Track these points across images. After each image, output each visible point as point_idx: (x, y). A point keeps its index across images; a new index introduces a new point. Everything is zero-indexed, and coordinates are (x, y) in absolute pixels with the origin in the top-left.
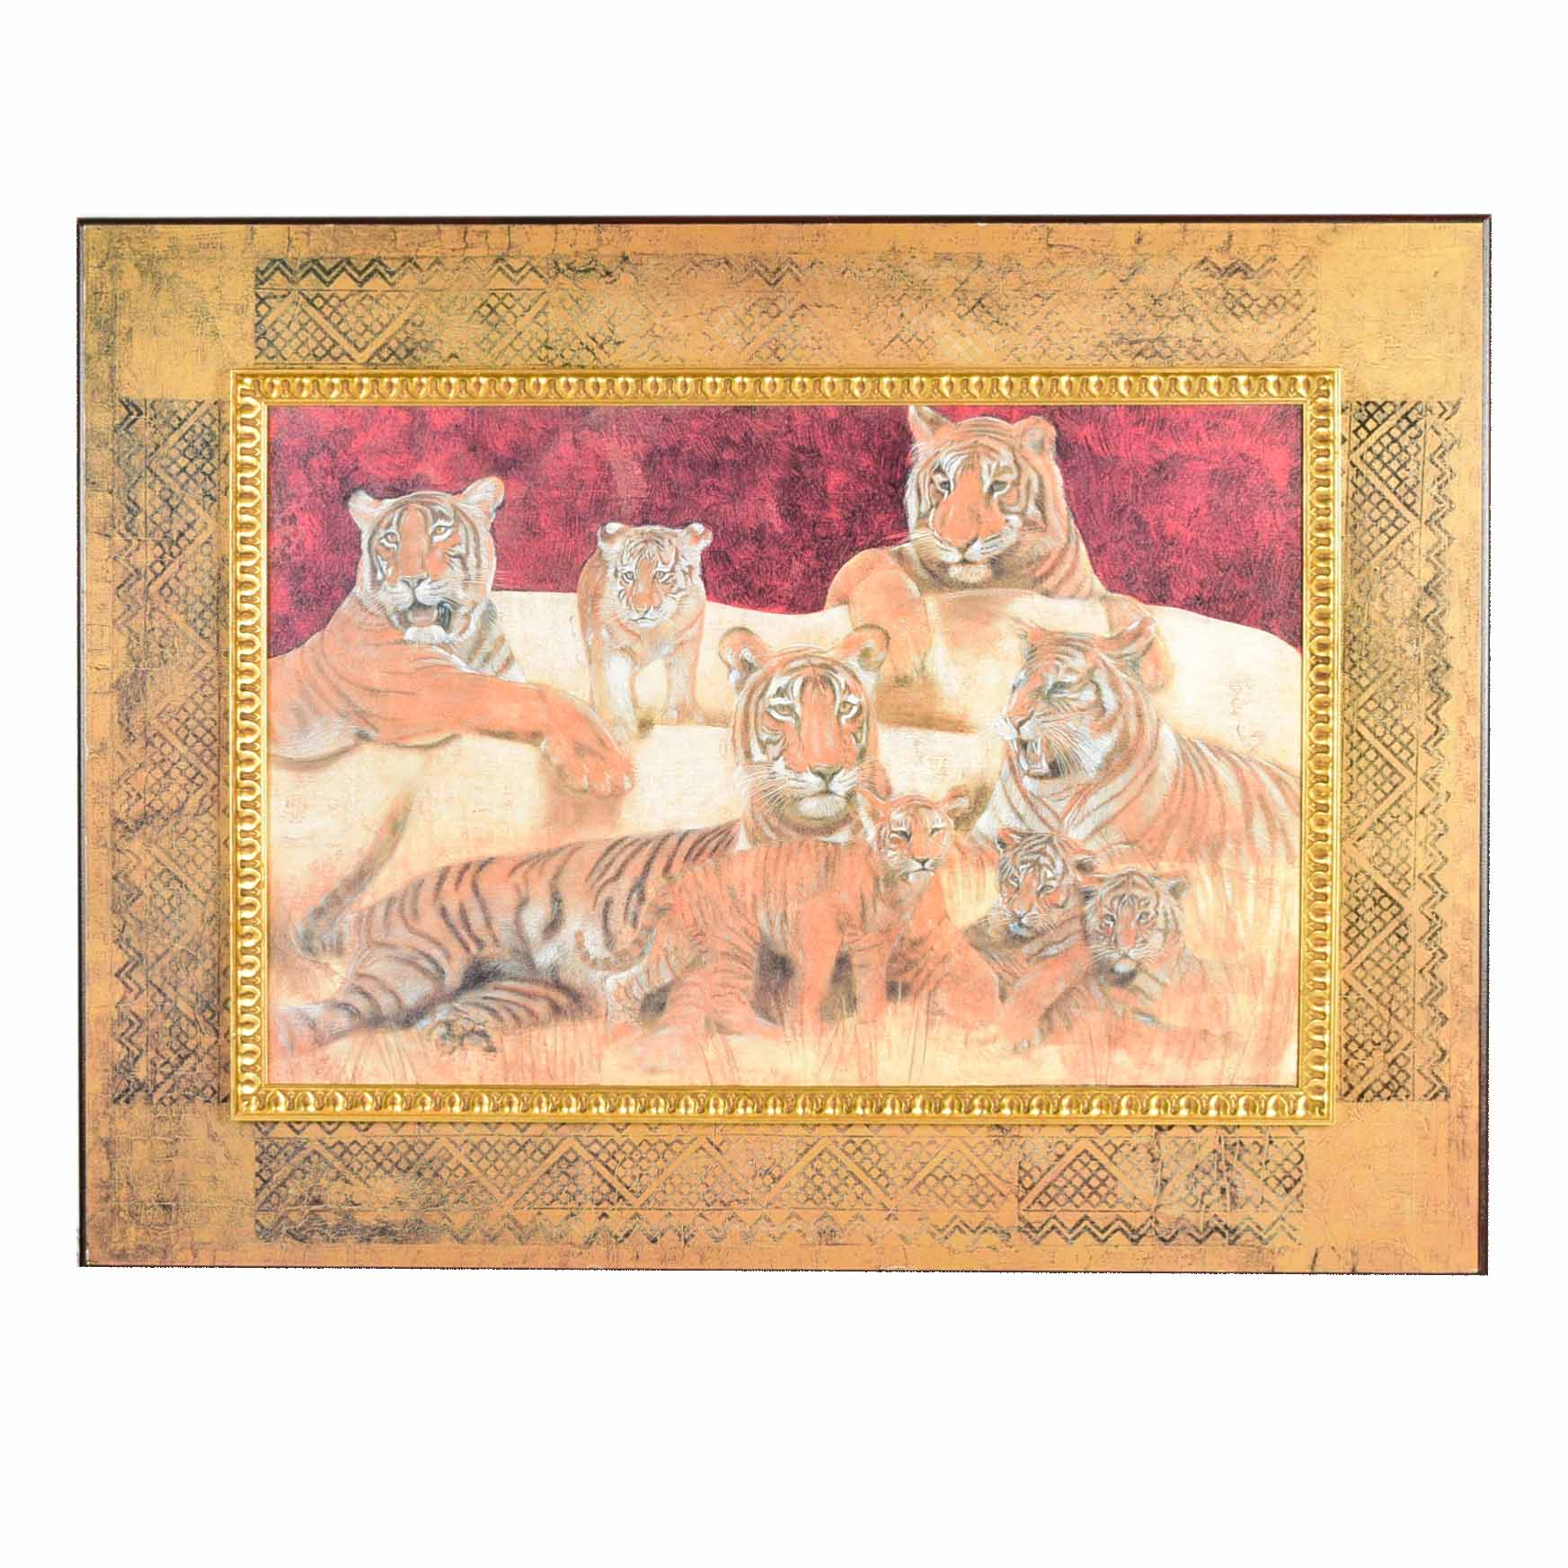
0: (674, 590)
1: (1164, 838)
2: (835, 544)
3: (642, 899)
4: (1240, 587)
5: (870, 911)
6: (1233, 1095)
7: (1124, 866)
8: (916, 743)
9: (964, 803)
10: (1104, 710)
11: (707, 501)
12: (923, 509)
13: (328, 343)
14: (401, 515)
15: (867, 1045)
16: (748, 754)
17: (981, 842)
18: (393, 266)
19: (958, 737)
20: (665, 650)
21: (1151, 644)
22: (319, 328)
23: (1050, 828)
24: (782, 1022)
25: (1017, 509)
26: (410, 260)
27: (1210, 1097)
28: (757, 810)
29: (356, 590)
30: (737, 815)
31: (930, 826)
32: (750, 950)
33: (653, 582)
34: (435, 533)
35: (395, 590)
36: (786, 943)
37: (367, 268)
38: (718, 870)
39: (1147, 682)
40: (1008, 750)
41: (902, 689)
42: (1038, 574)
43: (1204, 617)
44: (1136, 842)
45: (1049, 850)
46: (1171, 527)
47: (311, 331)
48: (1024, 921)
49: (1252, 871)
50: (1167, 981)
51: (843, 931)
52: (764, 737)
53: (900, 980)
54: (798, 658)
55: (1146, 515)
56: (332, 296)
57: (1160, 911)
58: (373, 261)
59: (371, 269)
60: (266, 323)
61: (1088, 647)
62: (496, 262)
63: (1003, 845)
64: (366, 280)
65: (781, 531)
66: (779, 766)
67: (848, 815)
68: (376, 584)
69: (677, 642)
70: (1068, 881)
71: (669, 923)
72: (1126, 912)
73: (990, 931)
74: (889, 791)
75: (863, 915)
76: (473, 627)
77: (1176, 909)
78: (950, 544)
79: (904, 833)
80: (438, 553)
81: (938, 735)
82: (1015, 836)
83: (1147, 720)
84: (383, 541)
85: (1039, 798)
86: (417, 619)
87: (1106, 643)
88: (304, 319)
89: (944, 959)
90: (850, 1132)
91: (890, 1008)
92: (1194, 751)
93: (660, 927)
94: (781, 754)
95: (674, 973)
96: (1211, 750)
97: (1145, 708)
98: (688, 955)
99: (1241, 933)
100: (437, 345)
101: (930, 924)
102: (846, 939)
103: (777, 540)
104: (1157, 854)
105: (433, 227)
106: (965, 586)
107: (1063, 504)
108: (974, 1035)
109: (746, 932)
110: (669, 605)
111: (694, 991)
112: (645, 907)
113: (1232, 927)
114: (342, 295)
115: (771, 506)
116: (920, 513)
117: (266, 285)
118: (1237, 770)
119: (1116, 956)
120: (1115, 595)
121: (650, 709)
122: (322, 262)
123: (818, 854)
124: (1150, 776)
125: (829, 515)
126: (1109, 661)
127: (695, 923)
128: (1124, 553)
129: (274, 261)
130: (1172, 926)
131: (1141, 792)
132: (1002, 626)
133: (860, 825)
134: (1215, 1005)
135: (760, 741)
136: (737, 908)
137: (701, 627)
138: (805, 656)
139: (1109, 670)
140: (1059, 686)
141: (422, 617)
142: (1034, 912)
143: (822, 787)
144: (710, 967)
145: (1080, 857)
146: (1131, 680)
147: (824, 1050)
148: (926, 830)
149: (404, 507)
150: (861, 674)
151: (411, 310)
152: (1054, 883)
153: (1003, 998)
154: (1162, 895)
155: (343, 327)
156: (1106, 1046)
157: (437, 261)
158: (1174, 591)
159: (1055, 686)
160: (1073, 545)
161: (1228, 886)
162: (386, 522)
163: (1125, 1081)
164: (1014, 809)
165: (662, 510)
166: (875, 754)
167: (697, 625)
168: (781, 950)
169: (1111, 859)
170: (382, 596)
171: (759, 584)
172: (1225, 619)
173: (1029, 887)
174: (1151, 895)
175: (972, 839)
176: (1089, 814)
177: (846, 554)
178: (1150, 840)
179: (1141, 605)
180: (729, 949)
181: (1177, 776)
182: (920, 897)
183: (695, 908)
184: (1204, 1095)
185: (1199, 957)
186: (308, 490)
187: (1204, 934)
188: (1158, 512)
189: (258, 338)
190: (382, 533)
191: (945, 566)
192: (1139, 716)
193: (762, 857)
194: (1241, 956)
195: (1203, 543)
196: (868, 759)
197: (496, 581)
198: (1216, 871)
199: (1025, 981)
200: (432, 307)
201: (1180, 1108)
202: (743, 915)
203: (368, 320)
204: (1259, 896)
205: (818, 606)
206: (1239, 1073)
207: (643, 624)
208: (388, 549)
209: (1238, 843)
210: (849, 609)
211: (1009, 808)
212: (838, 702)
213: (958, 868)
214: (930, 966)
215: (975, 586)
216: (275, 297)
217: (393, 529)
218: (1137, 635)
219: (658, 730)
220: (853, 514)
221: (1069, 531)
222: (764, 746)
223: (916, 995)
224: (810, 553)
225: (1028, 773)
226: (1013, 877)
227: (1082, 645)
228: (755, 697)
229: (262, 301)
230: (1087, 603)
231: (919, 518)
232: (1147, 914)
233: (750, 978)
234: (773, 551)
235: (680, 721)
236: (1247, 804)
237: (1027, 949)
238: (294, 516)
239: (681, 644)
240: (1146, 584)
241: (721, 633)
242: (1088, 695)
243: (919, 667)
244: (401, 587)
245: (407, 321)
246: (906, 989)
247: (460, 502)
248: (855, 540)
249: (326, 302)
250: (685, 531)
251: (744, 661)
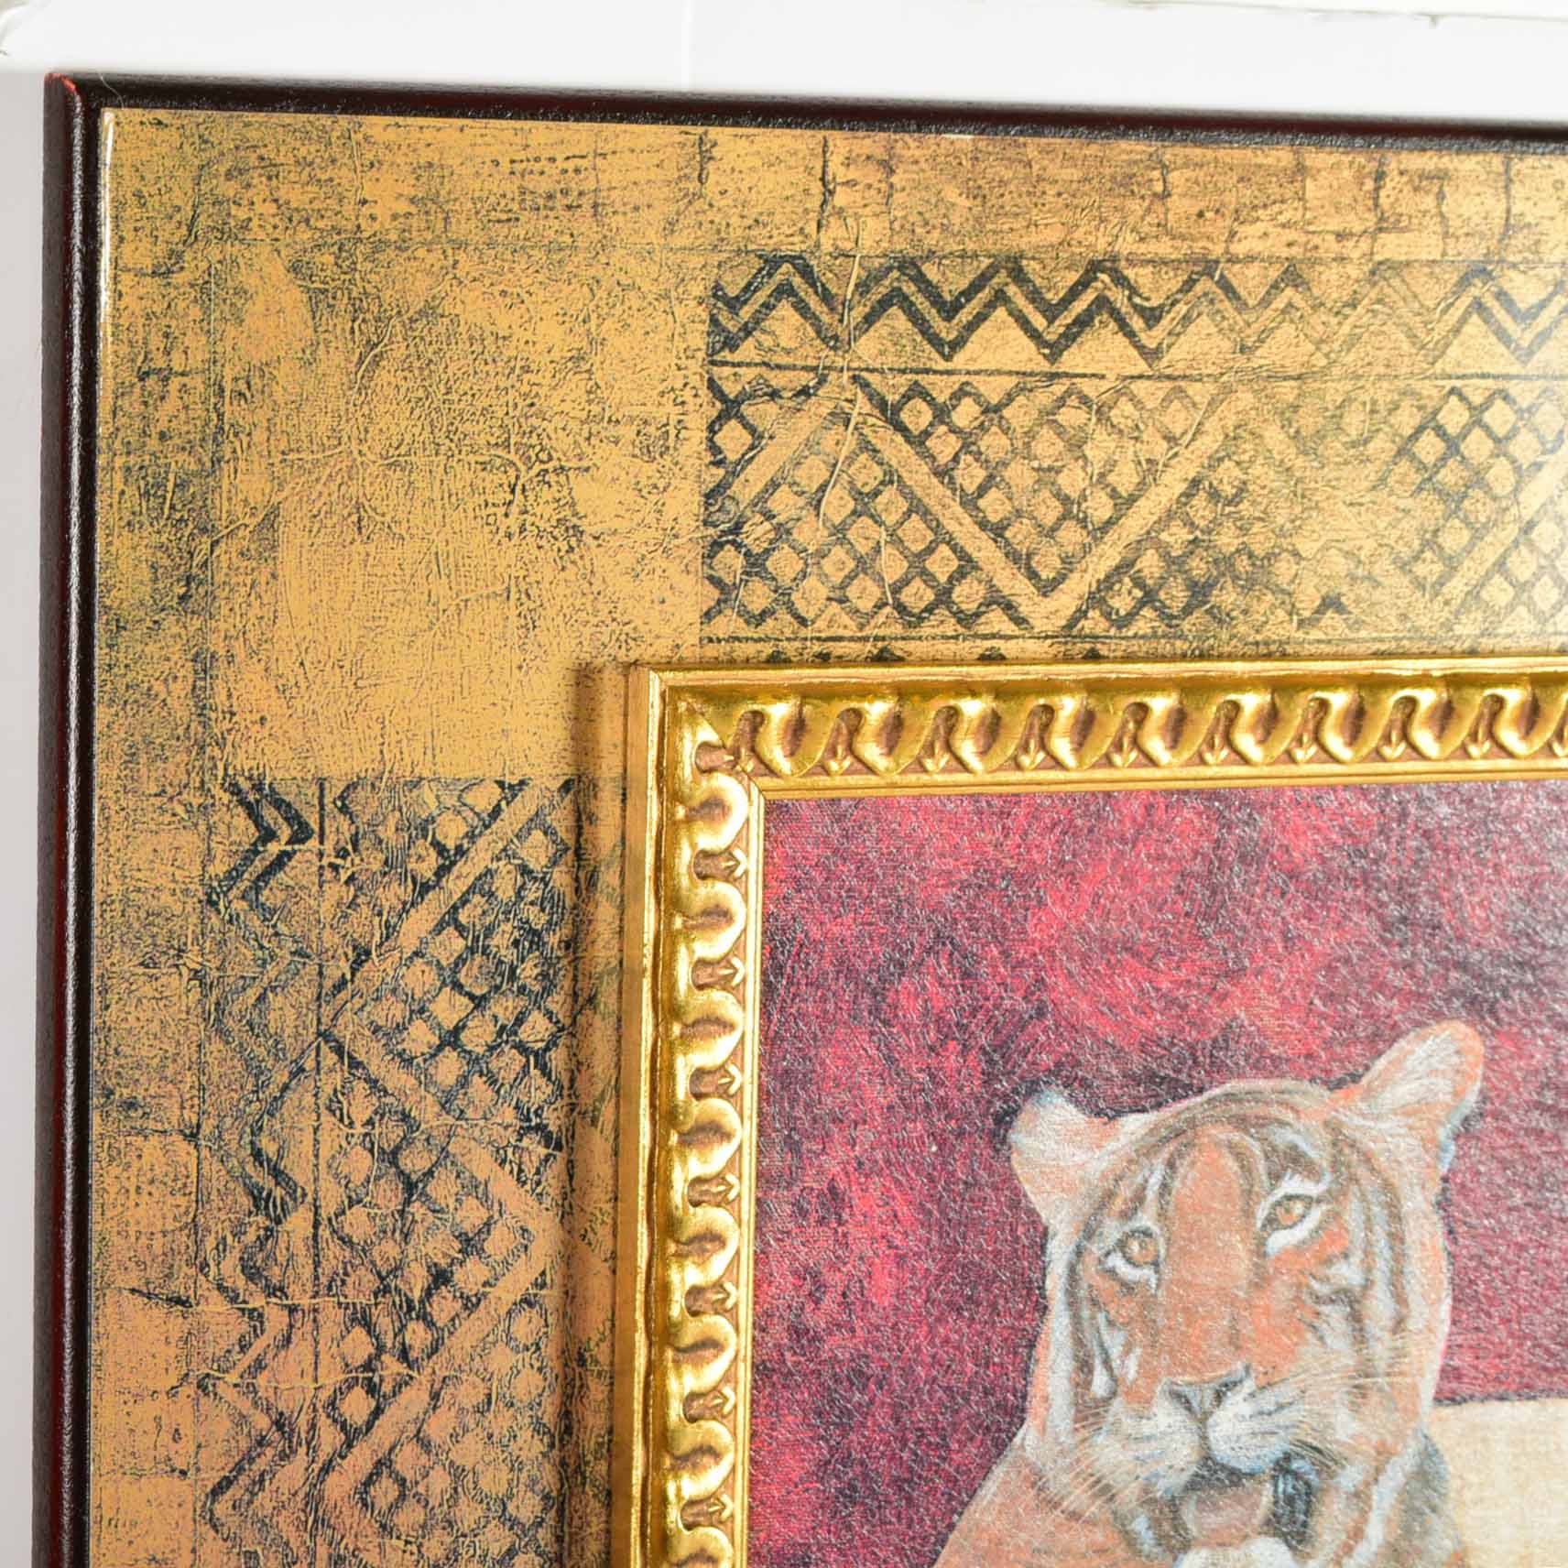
13: (942, 564)
14: (1171, 1165)
18: (1154, 286)
22: (916, 507)
26: (1209, 267)
29: (1028, 1436)
34: (1272, 1222)
35: (1146, 1428)
37: (1074, 293)
47: (891, 519)
56: (960, 394)
58: (1094, 268)
59: (1088, 297)
60: (746, 489)
62: (1464, 282)
64: (1069, 337)
68: (1089, 1413)
76: (1376, 1532)
80: (1281, 1292)
84: (1116, 1261)
86: (1213, 1520)
88: (868, 475)
100: (1284, 570)
105: (1279, 155)
114: (993, 390)
117: (747, 350)
122: (931, 272)
129: (772, 262)
141: (1227, 1514)
149: (1181, 1137)
151: (1209, 443)
155: (994, 505)
157: (1293, 276)
162: (1125, 1192)
170: (1108, 1453)
186: (879, 1095)
189: (717, 546)
190: (1112, 1230)
197: (1450, 1373)
200: (1274, 436)
203: (1072, 480)
208: (1128, 1288)
216: (774, 395)
217: (1146, 1220)
229: (730, 409)
238: (832, 1189)
244: (1166, 1417)
245: (1195, 483)
247: (1352, 1112)
249: (941, 414)
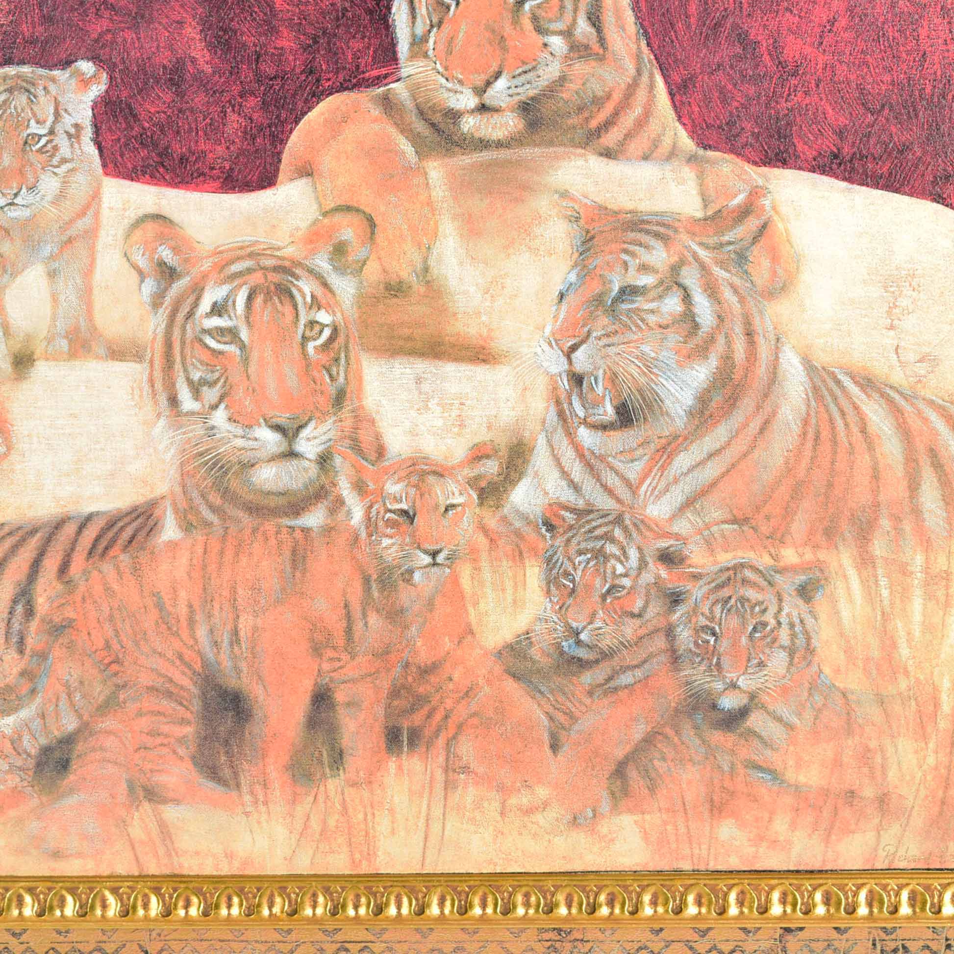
0: (55, 161)
1: (788, 513)
2: (290, 86)
3: (30, 612)
4: (899, 135)
5: (359, 626)
6: (893, 884)
7: (729, 556)
8: (419, 381)
9: (491, 468)
10: (696, 326)
11: (97, 27)
12: (420, 30)
15: (361, 816)
16: (173, 401)
17: (518, 524)
19: (480, 371)
20: (47, 250)
21: (764, 226)
23: (619, 501)
24: (238, 785)
25: (559, 26)
27: (859, 887)
28: (189, 482)
30: (162, 488)
31: (443, 502)
32: (186, 682)
33: (24, 151)
36: (238, 670)
38: (136, 570)
39: (759, 282)
40: (555, 389)
41: (395, 300)
42: (594, 124)
43: (844, 184)
44: (746, 520)
45: (618, 533)
46: (793, 48)
48: (583, 637)
49: (919, 559)
50: (795, 720)
51: (320, 655)
52: (196, 376)
53: (405, 724)
54: (239, 258)
55: (755, 31)
57: (784, 620)
61: (671, 233)
63: (550, 527)
65: (208, 69)
66: (220, 417)
67: (322, 487)
69: (64, 238)
70: (647, 577)
71: (70, 646)
72: (734, 622)
73: (535, 653)
74: (381, 452)
75: (349, 631)
77: (810, 621)
78: (460, 82)
79: (404, 513)
81: (450, 368)
82: (567, 514)
83: (761, 341)
85: (602, 458)
87: (696, 226)
89: (468, 693)
90: (339, 937)
91: (392, 765)
92: (832, 384)
93: (57, 652)
94: (221, 400)
95: (80, 717)
96: (856, 383)
97: (757, 322)
98: (100, 691)
99: (904, 651)
101: (447, 644)
102: (326, 666)
103: (202, 82)
104: (778, 537)
106: (484, 144)
107: (629, 17)
108: (513, 801)
109: (180, 657)
110: (49, 184)
111: (110, 742)
112: (34, 625)
113: (890, 645)
115: (192, 31)
116: (413, 35)
118: (896, 411)
119: (719, 686)
120: (710, 153)
121: (29, 338)
123: (280, 543)
124: (767, 422)
125: (279, 43)
126: (702, 253)
127: (108, 646)
128: (722, 90)
130: (801, 641)
131: (753, 447)
132: (543, 203)
133: (340, 502)
134: (865, 756)
135: (190, 382)
136: (166, 622)
137: (97, 215)
138: (251, 255)
139: (703, 267)
140: (629, 292)
142: (598, 624)
143: (284, 447)
144: (131, 707)
145: (663, 544)
146: (737, 281)
147: (299, 825)
148: (437, 506)
150: (336, 281)
152: (627, 582)
153: (555, 747)
154: (786, 597)
156: (706, 815)
158: (800, 147)
159: (623, 291)
160: (645, 79)
161: (883, 582)
163: (734, 863)
164: (565, 474)
165: (31, 42)
166: (359, 399)
167: (90, 213)
168: (232, 683)
169: (709, 545)
171: (178, 149)
172: (877, 186)
173: (589, 588)
174: (769, 597)
175: (504, 519)
176: (676, 481)
177: (306, 101)
178: (768, 518)
179: (749, 168)
180: (159, 683)
181: (806, 422)
182: (430, 604)
183: (107, 626)
184: (851, 885)
185: (841, 686)
187: (848, 651)
188: (772, 25)
191: (455, 116)
192: (749, 334)
193: (200, 550)
194: (903, 684)
195: (842, 71)
196: (348, 406)
198: (865, 561)
199: (586, 723)
201: (814, 906)
202: (176, 634)
204: (929, 596)
205: (267, 180)
206: (901, 852)
207: (13, 213)
209: (897, 519)
210: (314, 185)
211: (556, 474)
212: (303, 321)
213: (484, 564)
214: (449, 703)
215: (499, 144)
218: (745, 212)
219: (42, 369)
220: (316, 42)
221: (638, 57)
222: (196, 390)
223: (429, 744)
224: (252, 102)
225: (584, 422)
226: (567, 574)
227: (662, 230)
228: (181, 316)
230: (668, 167)
231: (413, 44)
232: (765, 624)
233: (189, 723)
234: (199, 99)
235: (73, 355)
236: (911, 459)
237: (587, 678)
239: (70, 241)
240: (756, 136)
241: (126, 222)
242: (673, 304)
243: (419, 267)
246: (415, 736)
248: (318, 80)
250: (67, 73)
251: (162, 264)
